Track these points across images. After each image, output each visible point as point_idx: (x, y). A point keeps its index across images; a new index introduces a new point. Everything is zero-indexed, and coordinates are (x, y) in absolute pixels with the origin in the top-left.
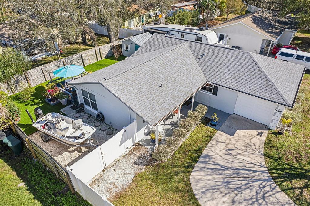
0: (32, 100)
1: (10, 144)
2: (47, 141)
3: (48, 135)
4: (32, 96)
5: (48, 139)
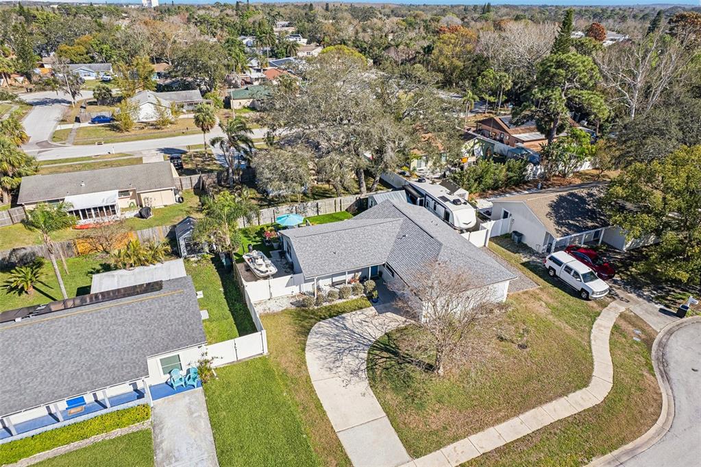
0: (255, 237)
1: (225, 264)
2: (247, 271)
3: (249, 266)
4: (256, 233)
5: (248, 269)
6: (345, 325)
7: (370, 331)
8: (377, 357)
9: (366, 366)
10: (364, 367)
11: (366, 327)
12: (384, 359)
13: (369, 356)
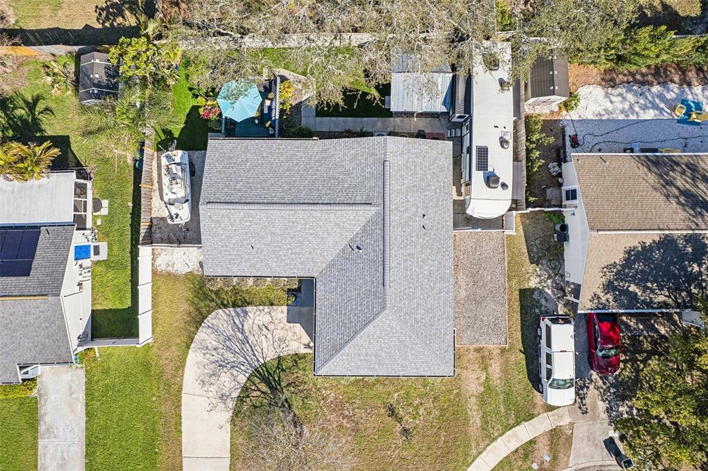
6: (243, 326)
7: (265, 345)
8: (253, 388)
9: (237, 394)
10: (235, 394)
11: (263, 338)
12: (259, 393)
13: (246, 382)
